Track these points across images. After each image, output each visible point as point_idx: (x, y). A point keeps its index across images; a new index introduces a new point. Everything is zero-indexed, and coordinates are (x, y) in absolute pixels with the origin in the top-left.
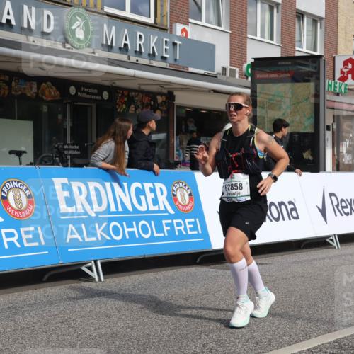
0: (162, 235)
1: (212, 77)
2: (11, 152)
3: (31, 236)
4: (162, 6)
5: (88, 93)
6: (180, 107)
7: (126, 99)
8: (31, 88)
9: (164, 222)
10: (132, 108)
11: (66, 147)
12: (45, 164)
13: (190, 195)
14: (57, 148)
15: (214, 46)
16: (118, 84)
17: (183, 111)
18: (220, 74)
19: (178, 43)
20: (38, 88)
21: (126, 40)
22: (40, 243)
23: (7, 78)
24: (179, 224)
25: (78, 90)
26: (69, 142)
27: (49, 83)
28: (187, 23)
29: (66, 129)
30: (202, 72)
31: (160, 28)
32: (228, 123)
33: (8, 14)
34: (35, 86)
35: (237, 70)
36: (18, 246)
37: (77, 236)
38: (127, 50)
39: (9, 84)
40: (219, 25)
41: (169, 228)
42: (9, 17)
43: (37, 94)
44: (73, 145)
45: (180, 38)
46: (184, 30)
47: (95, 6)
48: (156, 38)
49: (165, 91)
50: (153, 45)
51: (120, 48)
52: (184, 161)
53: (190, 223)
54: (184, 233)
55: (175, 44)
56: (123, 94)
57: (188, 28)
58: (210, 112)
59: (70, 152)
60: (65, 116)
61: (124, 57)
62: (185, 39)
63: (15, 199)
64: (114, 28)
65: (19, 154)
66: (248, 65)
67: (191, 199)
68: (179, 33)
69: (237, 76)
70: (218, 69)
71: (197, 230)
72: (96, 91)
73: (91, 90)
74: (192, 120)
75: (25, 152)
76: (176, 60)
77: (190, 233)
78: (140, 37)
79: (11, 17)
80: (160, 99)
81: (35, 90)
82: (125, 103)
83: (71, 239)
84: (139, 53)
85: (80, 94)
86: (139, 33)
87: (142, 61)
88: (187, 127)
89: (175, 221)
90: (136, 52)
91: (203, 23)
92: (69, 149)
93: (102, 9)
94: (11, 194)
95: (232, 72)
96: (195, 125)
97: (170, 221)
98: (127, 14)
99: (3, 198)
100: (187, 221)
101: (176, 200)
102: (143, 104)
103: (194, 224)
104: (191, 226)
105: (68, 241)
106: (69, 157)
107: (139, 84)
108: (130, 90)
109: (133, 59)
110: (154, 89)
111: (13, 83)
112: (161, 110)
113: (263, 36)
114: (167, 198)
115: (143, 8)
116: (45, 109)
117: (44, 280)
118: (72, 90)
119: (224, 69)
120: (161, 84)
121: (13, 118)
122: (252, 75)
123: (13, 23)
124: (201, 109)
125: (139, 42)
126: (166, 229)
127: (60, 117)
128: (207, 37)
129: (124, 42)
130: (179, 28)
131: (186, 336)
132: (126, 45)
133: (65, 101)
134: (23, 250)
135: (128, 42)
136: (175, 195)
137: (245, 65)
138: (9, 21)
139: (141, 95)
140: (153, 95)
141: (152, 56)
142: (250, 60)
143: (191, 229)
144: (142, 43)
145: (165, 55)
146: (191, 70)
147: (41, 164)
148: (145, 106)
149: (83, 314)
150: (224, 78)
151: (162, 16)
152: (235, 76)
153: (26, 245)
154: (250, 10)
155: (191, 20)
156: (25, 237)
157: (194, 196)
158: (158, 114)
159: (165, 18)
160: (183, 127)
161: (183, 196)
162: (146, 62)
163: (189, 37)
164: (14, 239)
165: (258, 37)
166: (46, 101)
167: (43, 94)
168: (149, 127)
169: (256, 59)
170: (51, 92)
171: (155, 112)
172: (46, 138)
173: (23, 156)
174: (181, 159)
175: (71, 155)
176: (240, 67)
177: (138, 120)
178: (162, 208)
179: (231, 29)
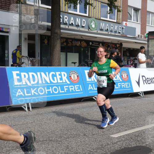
0: (118, 88)
1: (135, 38)
2: (72, 63)
3: (78, 88)
4: (119, 16)
5: (95, 44)
6: (124, 48)
7: (107, 46)
8: (78, 43)
9: (119, 84)
10: (109, 48)
11: (88, 61)
12: (82, 66)
13: (127, 75)
14: (86, 61)
15: (135, 28)
16: (105, 41)
17: (125, 49)
18: (137, 37)
19: (124, 27)
20: (80, 43)
21: (108, 27)
22: (80, 90)
23: (71, 40)
24: (123, 85)
25: (92, 43)
26: (89, 59)
27: (84, 42)
28: (127, 21)
29: (88, 56)
30: (131, 36)
31: (118, 23)
32: (139, 52)
33: (72, 21)
34: (79, 42)
35: (143, 35)
36: (74, 91)
37: (92, 88)
38: (108, 30)
39: (72, 42)
40: (137, 21)
41: (120, 86)
42: (72, 22)
43: (80, 45)
44: (90, 60)
45: (124, 26)
46: (126, 24)
47: (98, 17)
48: (117, 26)
49: (119, 43)
50: (116, 28)
51: (106, 30)
52: (125, 65)
53: (127, 84)
54: (125, 87)
55: (123, 28)
56: (106, 44)
57: (127, 23)
58: (134, 49)
59: (90, 62)
60: (88, 52)
61: (107, 33)
62: (126, 26)
63: (73, 77)
64: (104, 24)
65: (75, 63)
66: (147, 34)
67: (127, 77)
68: (124, 25)
69: (143, 37)
70: (137, 35)
71: (129, 86)
72: (98, 43)
73: (97, 43)
74: (128, 52)
75: (76, 63)
76: (123, 33)
77: (127, 87)
78: (112, 26)
79: (73, 22)
80: (118, 45)
81: (79, 44)
82: (107, 47)
83: (90, 89)
84: (111, 31)
85: (93, 45)
86: (112, 25)
87: (112, 34)
88: (126, 54)
89: (122, 84)
90: (110, 31)
91: (132, 21)
92: (89, 62)
93: (100, 18)
94: (72, 75)
95: (141, 36)
96: (129, 53)
97: (120, 84)
98: (108, 19)
99: (70, 76)
100: (126, 83)
101: (123, 77)
102: (112, 47)
103: (128, 84)
104: (127, 85)
105: (89, 89)
106: (89, 64)
107: (112, 41)
108: (108, 43)
109: (110, 33)
110: (116, 42)
111: (73, 42)
112: (118, 49)
113: (152, 24)
114: (120, 76)
115: (113, 17)
116: (82, 49)
117: (82, 101)
118: (91, 43)
119: (139, 35)
120: (118, 41)
121: (73, 52)
122: (148, 37)
123: (73, 24)
124: (131, 48)
125: (111, 28)
126: (119, 86)
127: (87, 52)
128: (133, 25)
129: (107, 28)
130: (124, 23)
131: (125, 119)
132: (107, 29)
133: (88, 47)
134: (76, 92)
135: (108, 28)
136: (122, 75)
137: (146, 34)
138: (72, 23)
139: (112, 44)
140: (116, 44)
141: (116, 32)
142: (147, 32)
143: (127, 86)
144: (112, 28)
145: (120, 32)
146: (128, 36)
147: (81, 66)
148: (113, 48)
149: (93, 111)
150: (138, 38)
151: (119, 19)
152: (142, 38)
153: (76, 90)
154: (148, 16)
155: (128, 20)
156: (76, 88)
157: (128, 76)
158: (117, 50)
159: (120, 20)
160: (125, 54)
161: (125, 76)
162: (113, 34)
163: (128, 26)
164: (73, 89)
165: (150, 25)
166: (82, 47)
167: (82, 45)
168: (115, 54)
169: (149, 32)
170: (84, 44)
171: (116, 49)
172: (82, 58)
173: (76, 64)
174: (124, 64)
175: (90, 63)
176: (144, 34)
177: (111, 52)
178: (118, 79)
179: (141, 23)
